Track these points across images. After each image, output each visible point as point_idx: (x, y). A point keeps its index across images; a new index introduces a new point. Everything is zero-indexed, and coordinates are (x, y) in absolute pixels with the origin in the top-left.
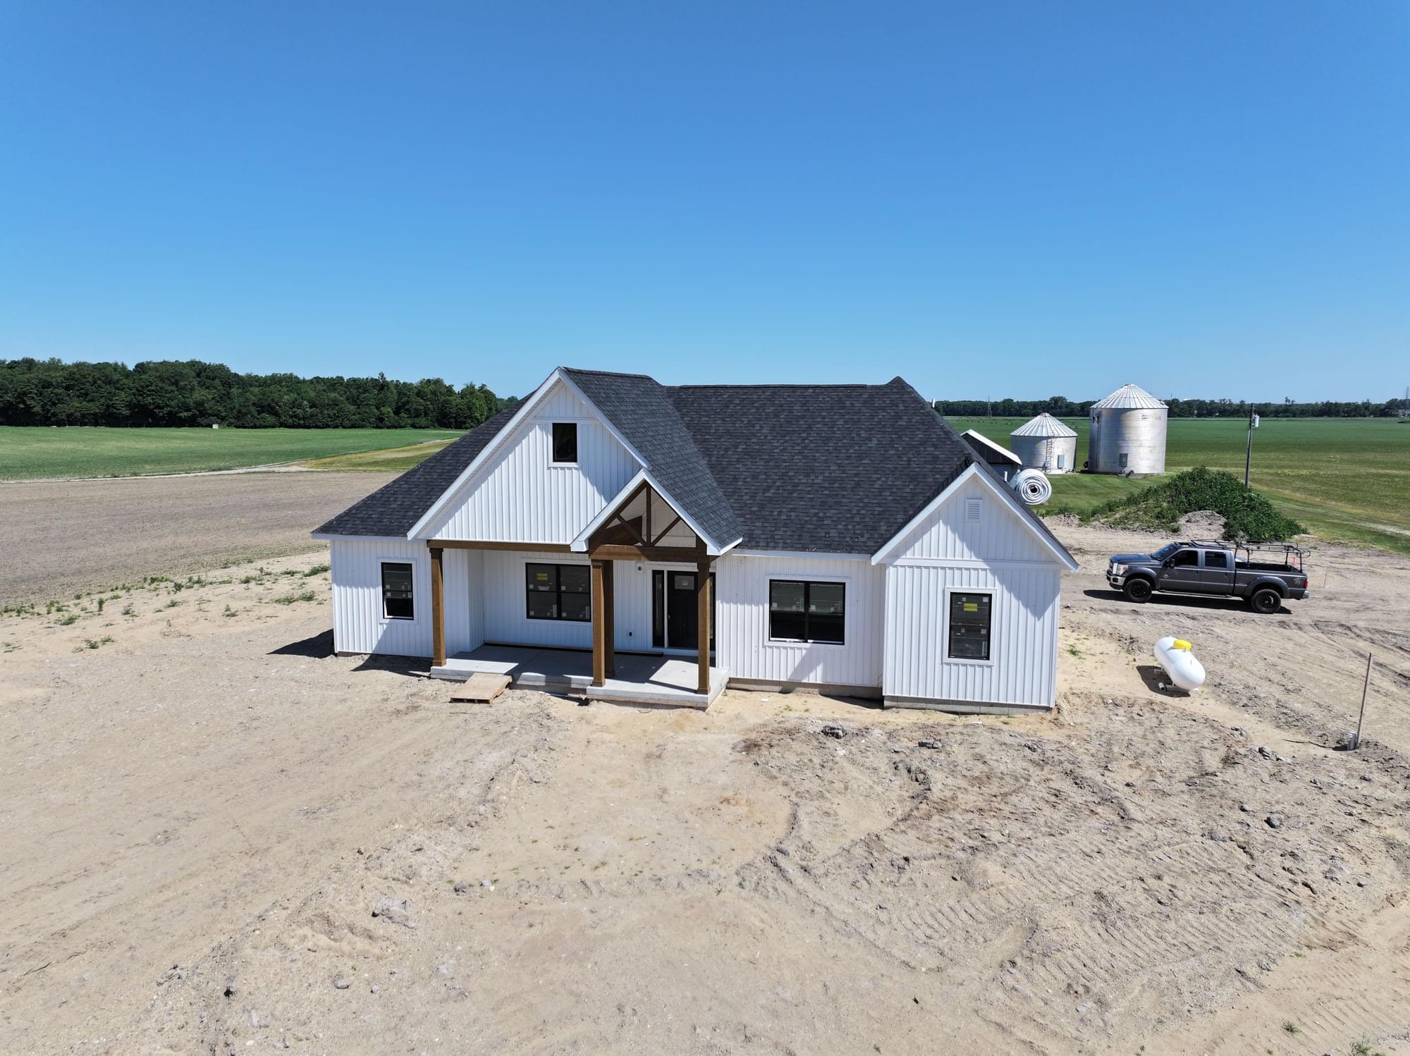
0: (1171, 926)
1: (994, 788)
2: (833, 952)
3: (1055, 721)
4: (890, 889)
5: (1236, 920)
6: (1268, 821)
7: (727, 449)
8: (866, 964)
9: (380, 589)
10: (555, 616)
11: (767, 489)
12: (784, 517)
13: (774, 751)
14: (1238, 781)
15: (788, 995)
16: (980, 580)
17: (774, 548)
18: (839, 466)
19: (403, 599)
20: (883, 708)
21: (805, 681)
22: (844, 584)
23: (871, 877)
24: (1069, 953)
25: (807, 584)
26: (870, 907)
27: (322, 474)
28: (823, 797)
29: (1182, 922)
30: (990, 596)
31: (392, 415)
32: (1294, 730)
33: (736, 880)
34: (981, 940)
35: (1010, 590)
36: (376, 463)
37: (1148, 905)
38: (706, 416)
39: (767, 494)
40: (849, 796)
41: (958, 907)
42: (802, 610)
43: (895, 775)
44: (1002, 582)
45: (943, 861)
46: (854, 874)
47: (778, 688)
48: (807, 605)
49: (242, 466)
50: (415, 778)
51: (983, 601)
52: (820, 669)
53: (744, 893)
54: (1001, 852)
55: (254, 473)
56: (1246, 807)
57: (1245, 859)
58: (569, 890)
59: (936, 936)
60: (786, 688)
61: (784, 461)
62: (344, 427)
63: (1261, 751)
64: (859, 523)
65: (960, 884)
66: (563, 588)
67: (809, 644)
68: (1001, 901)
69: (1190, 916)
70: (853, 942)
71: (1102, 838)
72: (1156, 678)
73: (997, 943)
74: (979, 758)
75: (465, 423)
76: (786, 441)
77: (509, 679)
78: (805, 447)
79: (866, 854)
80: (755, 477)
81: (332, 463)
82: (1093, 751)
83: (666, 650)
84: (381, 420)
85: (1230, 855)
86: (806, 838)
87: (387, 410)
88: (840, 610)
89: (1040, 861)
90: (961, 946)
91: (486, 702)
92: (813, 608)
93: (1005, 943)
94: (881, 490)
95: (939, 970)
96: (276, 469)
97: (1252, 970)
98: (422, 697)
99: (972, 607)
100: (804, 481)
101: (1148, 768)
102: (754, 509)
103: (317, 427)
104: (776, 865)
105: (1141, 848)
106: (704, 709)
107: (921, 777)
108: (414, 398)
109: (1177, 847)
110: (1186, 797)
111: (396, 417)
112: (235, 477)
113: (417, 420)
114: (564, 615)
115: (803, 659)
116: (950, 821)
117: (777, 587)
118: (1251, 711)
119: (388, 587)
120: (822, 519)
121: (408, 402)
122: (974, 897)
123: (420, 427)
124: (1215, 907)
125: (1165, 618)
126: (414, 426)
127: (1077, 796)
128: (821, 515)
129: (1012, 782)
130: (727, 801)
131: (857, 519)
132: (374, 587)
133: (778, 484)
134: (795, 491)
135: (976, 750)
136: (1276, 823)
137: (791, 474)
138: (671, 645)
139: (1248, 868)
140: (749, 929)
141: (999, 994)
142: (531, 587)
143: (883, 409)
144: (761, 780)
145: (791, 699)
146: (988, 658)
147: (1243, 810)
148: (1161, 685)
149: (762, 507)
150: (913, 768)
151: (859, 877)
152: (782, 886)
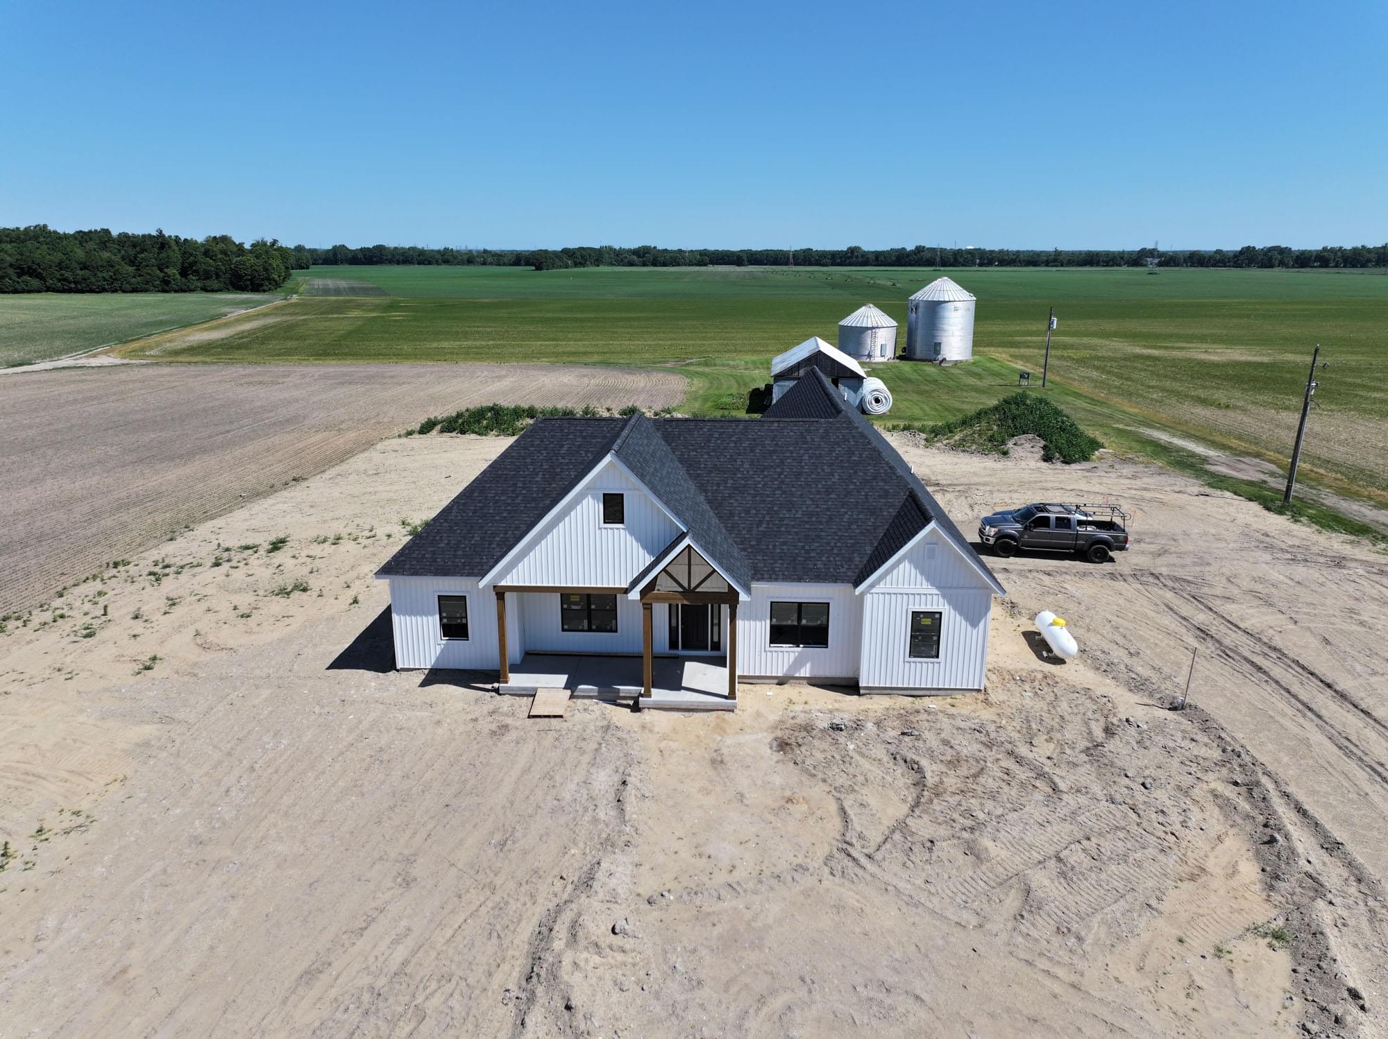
0: (1103, 876)
1: (963, 771)
2: (912, 920)
3: (986, 701)
4: (928, 867)
5: (1139, 866)
6: (1143, 784)
7: (719, 485)
8: (935, 926)
9: (437, 617)
10: (586, 628)
11: (760, 523)
12: (778, 551)
13: (803, 749)
14: (1119, 750)
15: (898, 955)
16: (933, 602)
17: (776, 580)
18: (812, 499)
19: (459, 625)
20: (859, 695)
21: (797, 675)
22: (828, 604)
23: (913, 858)
24: (1052, 905)
25: (800, 604)
26: (919, 882)
27: (144, 370)
28: (853, 790)
29: (1109, 872)
30: (941, 613)
31: (178, 276)
32: (1141, 693)
33: (827, 870)
34: (998, 901)
35: (955, 609)
36: (193, 350)
37: (1087, 862)
38: (693, 450)
39: (760, 529)
40: (871, 787)
41: (975, 877)
42: (796, 623)
43: (895, 764)
44: (949, 604)
45: (955, 841)
46: (902, 857)
47: (776, 681)
48: (799, 619)
49: (44, 356)
50: (555, 802)
51: (936, 617)
52: (808, 666)
53: (837, 880)
54: (989, 829)
55: (64, 368)
56: (1129, 775)
57: (1134, 816)
58: (723, 893)
59: (970, 901)
60: (781, 681)
61: (768, 496)
62: (124, 292)
63: (1127, 720)
64: (837, 555)
65: (971, 858)
66: (593, 607)
67: (801, 649)
68: (1001, 870)
69: (1113, 867)
70: (920, 910)
71: (1045, 810)
72: (1038, 644)
73: (1008, 901)
74: (946, 743)
75: (262, 285)
76: (766, 476)
77: (568, 692)
78: (782, 482)
79: (902, 839)
80: (748, 512)
81: (142, 349)
82: (1018, 728)
83: (681, 652)
84: (166, 282)
85: (1125, 816)
86: (859, 829)
87: (173, 271)
88: (825, 622)
89: (1014, 834)
90: (986, 906)
91: (561, 716)
92: (804, 622)
93: (1012, 901)
94: (850, 523)
95: (981, 926)
96: (83, 362)
97: (1153, 902)
98: (503, 714)
99: (927, 621)
100: (787, 515)
101: (1058, 741)
102: (753, 543)
103: (92, 291)
104: (849, 855)
105: (1072, 816)
106: (733, 711)
107: (916, 767)
108: (201, 258)
109: (1093, 812)
110: (1088, 766)
111: (183, 280)
112: (46, 376)
113: (208, 283)
114: (594, 627)
115: (796, 659)
116: (945, 804)
117: (777, 609)
118: (1110, 676)
119: (444, 615)
120: (807, 552)
121: (195, 262)
122: (984, 868)
123: (213, 291)
124: (1124, 858)
125: (1028, 574)
126: (205, 289)
127: (1022, 774)
128: (807, 547)
129: (975, 764)
130: (790, 800)
131: (835, 551)
132: (432, 615)
133: (767, 518)
134: (782, 525)
135: (942, 735)
136: (1148, 786)
137: (775, 509)
138: (684, 647)
139: (1138, 825)
140: (853, 909)
141: (1020, 939)
142: (565, 606)
143: (838, 444)
144: (804, 778)
145: (788, 691)
146: (937, 656)
147: (1127, 776)
148: (1045, 654)
149: (759, 541)
150: (908, 760)
151: (906, 859)
152: (860, 872)
